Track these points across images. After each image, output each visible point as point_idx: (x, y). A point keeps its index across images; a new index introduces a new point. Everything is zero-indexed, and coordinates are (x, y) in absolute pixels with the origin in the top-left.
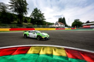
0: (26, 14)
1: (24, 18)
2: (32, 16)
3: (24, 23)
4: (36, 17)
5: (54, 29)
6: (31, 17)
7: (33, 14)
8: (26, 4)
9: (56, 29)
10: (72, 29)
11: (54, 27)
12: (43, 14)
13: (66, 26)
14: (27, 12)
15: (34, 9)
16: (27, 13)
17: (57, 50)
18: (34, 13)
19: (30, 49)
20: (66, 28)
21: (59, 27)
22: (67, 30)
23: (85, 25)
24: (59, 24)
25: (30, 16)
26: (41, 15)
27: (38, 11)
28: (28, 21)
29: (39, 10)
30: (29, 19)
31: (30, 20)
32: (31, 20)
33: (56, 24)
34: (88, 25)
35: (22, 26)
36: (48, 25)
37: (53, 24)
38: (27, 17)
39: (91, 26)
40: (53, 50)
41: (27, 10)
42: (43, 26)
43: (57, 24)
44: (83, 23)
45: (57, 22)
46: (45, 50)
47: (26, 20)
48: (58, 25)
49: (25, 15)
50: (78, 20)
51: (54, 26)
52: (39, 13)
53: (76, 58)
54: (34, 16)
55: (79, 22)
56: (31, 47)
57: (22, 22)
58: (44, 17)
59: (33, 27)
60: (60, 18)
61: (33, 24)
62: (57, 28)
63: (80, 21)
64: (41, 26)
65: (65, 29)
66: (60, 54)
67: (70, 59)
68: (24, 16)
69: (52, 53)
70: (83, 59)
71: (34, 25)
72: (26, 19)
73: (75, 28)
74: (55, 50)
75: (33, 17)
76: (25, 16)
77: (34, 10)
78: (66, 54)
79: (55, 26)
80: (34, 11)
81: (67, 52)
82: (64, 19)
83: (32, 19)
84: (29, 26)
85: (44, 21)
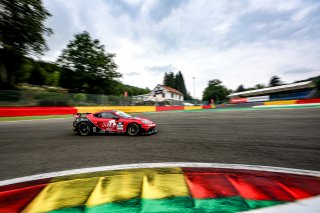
0: (37, 49)
1: (28, 67)
2: (65, 61)
3: (26, 86)
4: (85, 66)
5: (151, 109)
6: (61, 65)
7: (73, 53)
8: (43, 13)
9: (157, 110)
10: (204, 108)
11: (151, 103)
12: (111, 56)
13: (188, 98)
14: (42, 41)
15: (77, 37)
16: (42, 47)
17: (158, 178)
18: (75, 48)
19: (44, 193)
20: (188, 106)
21: (167, 103)
22: (190, 112)
23: (235, 97)
24: (165, 91)
25: (60, 60)
26: (104, 60)
27: (92, 45)
28: (49, 79)
29: (97, 42)
30: (52, 72)
31: (57, 74)
32: (61, 76)
33: (156, 93)
34: (242, 97)
35: (16, 99)
36: (130, 94)
37: (147, 91)
38: (43, 64)
39: (249, 100)
40: (145, 179)
41: (45, 36)
42: (110, 100)
43: (161, 92)
44: (231, 92)
45: (158, 86)
46: (110, 188)
47: (40, 73)
48: (164, 96)
49: (33, 55)
50: (219, 82)
51: (151, 98)
52: (96, 53)
53: (218, 196)
54: (76, 61)
55: (221, 87)
56: (48, 181)
57: (18, 81)
58: (114, 66)
59: (71, 102)
60: (168, 73)
61: (70, 92)
62: (161, 104)
63: (222, 84)
64: (104, 97)
65: (186, 108)
66: (169, 191)
67: (198, 203)
68: (31, 60)
69: (140, 193)
70: (236, 193)
71: (76, 95)
72: (41, 69)
73: (213, 106)
74: (150, 180)
75: (72, 66)
76: (36, 58)
77: (74, 39)
78: (188, 186)
79: (153, 99)
80: (77, 42)
81: (191, 179)
82: (180, 76)
83: (65, 71)
84: (49, 99)
85: (115, 81)
